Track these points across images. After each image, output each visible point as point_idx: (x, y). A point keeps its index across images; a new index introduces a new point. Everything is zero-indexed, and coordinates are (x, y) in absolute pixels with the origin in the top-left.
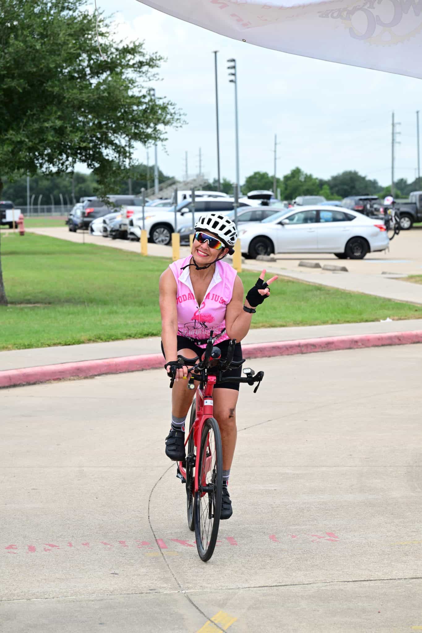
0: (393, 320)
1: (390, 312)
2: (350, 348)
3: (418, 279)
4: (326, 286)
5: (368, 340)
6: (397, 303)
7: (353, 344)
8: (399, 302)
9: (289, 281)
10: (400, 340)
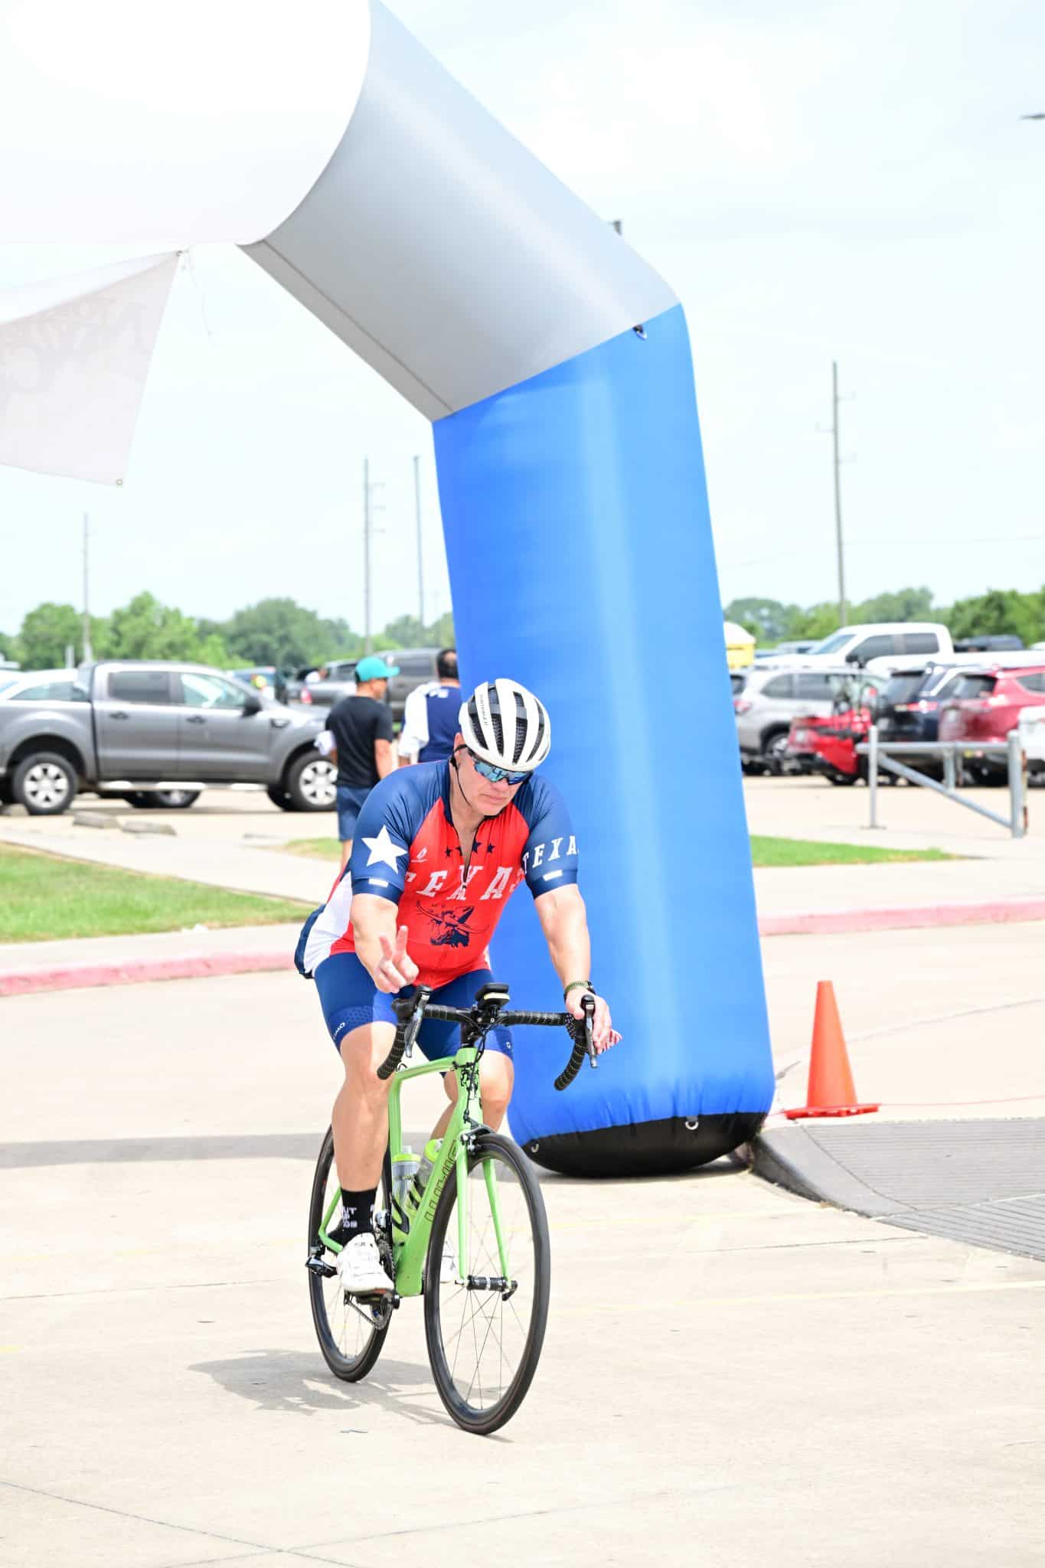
0: (210, 928)
1: (210, 914)
2: (103, 985)
3: (307, 846)
4: (105, 865)
5: (142, 968)
6: (231, 895)
7: (109, 976)
8: (238, 893)
9: (23, 856)
10: (208, 966)
